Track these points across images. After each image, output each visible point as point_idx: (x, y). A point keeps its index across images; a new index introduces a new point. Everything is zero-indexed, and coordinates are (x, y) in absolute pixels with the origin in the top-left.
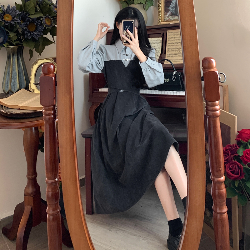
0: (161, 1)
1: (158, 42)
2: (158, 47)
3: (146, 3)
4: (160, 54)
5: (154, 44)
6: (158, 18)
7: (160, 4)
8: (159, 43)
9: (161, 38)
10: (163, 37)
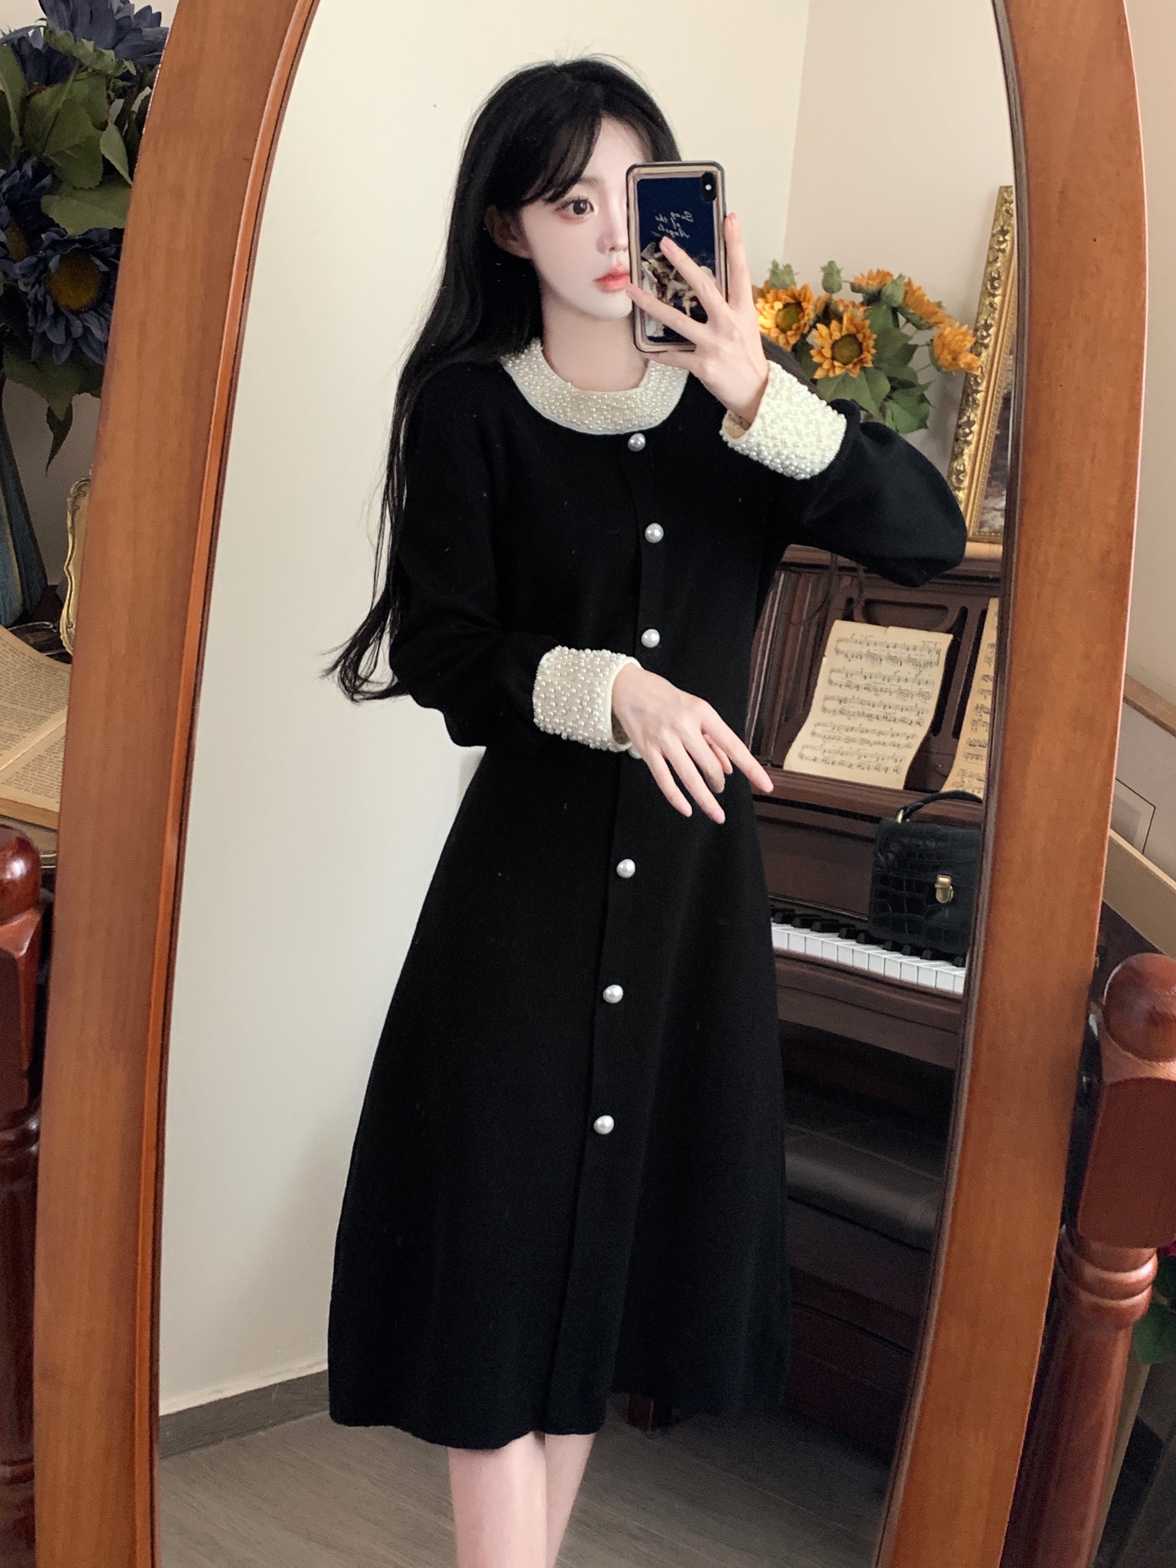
0: (979, 412)
1: (927, 657)
2: (916, 688)
5: (897, 667)
7: (970, 424)
8: (929, 663)
9: (944, 640)
10: (957, 630)
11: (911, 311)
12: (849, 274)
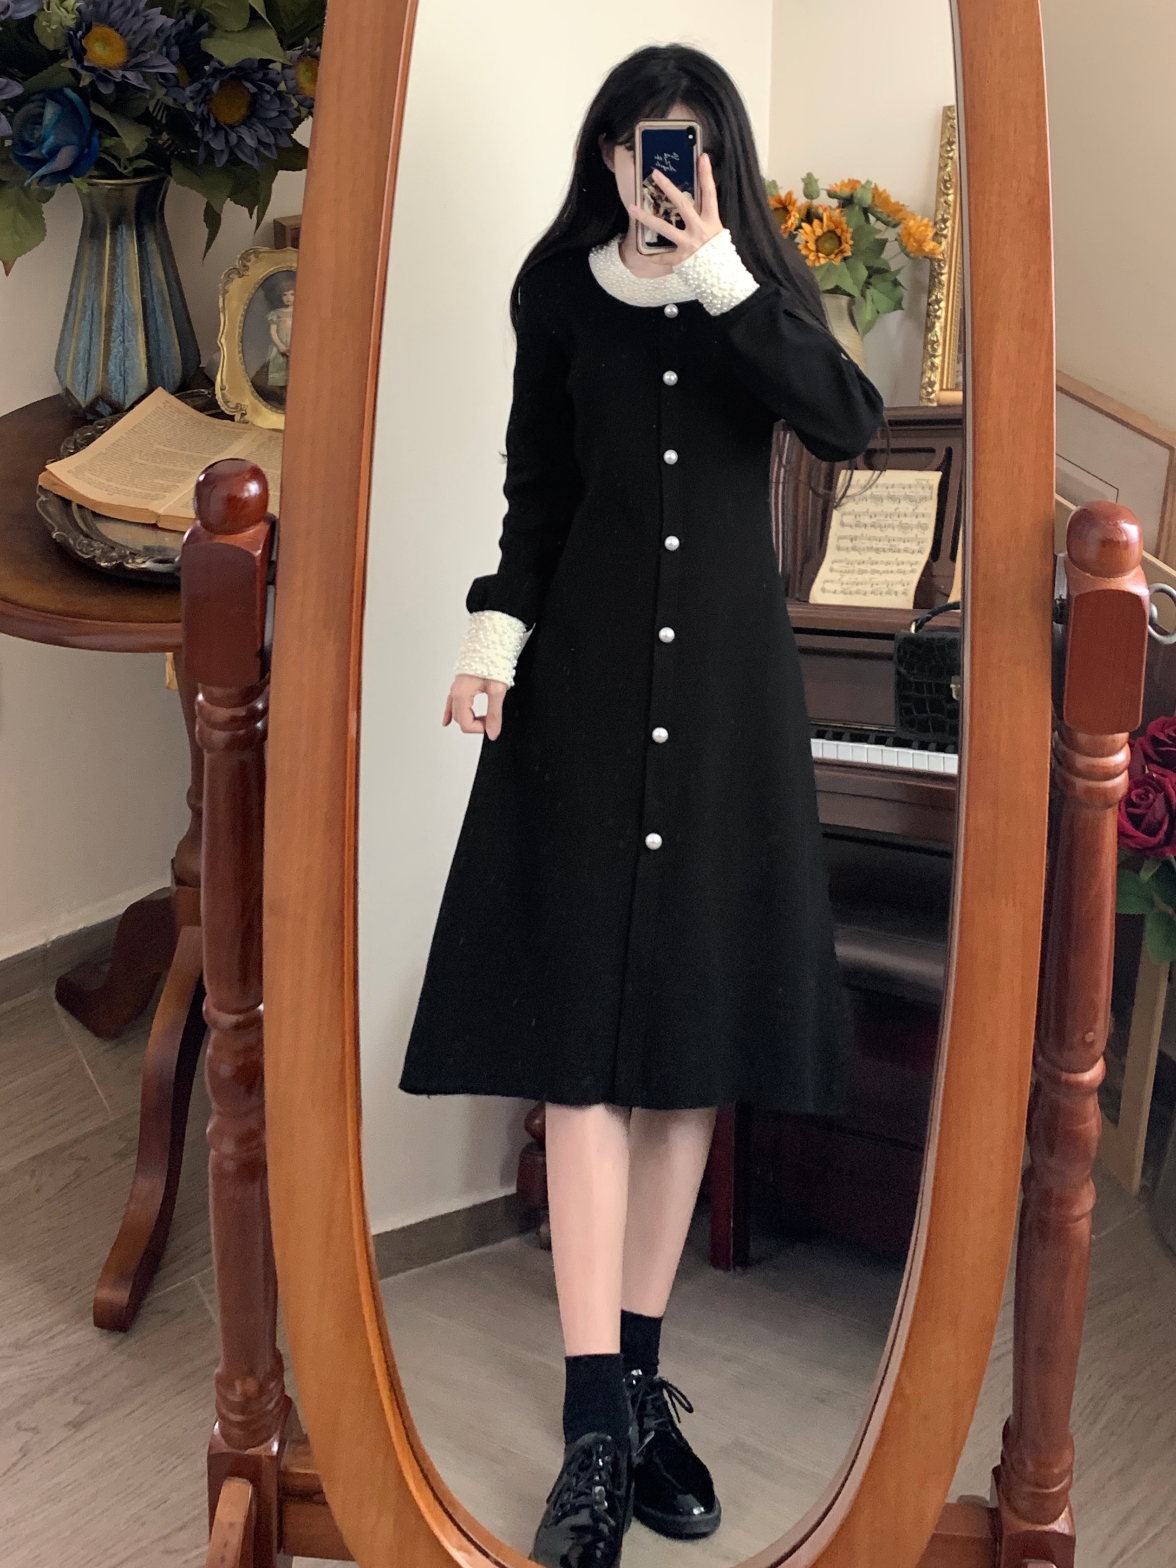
0: (945, 291)
1: (921, 493)
2: (915, 521)
3: (863, 295)
4: (924, 558)
5: (896, 505)
6: (923, 373)
7: (938, 301)
8: (924, 499)
9: (935, 477)
10: (945, 468)
11: (879, 210)
12: (824, 183)
